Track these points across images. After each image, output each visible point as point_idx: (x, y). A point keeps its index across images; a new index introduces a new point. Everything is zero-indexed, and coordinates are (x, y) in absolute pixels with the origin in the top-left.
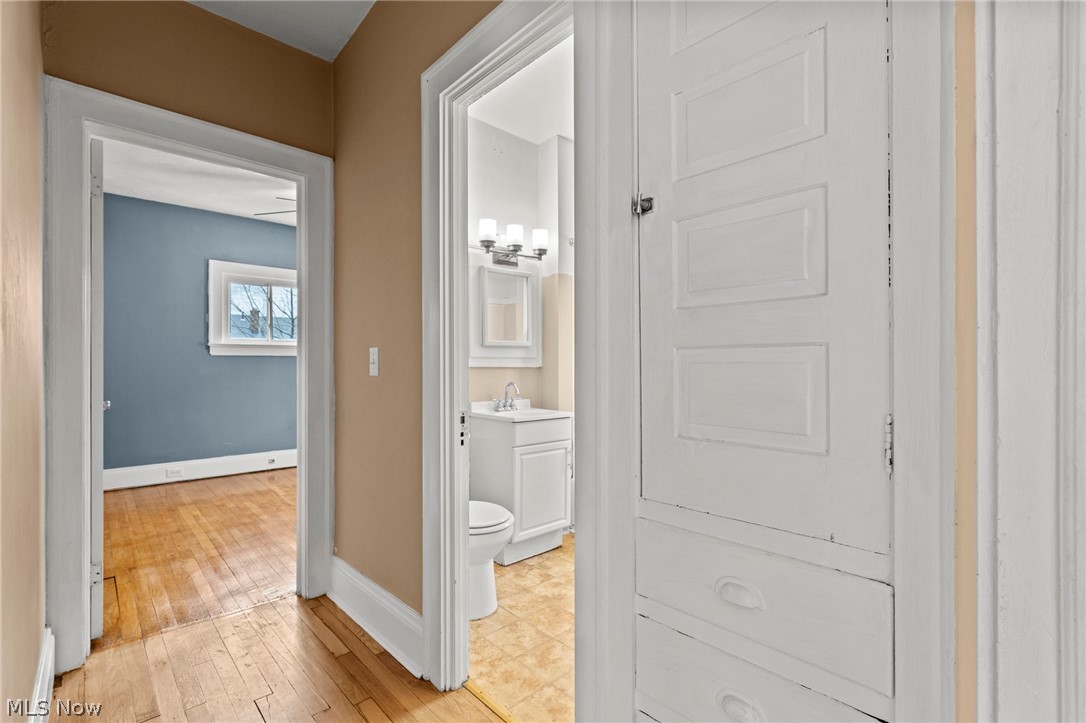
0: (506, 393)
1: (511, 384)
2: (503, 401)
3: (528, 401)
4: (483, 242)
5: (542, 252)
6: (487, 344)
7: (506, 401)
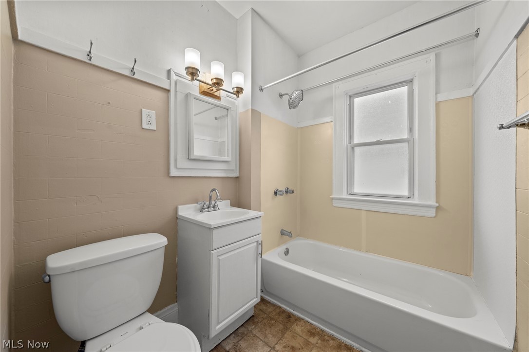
0: (210, 197)
1: (214, 190)
2: (208, 203)
3: (229, 201)
4: (187, 68)
5: (239, 91)
6: (192, 157)
7: (210, 204)
